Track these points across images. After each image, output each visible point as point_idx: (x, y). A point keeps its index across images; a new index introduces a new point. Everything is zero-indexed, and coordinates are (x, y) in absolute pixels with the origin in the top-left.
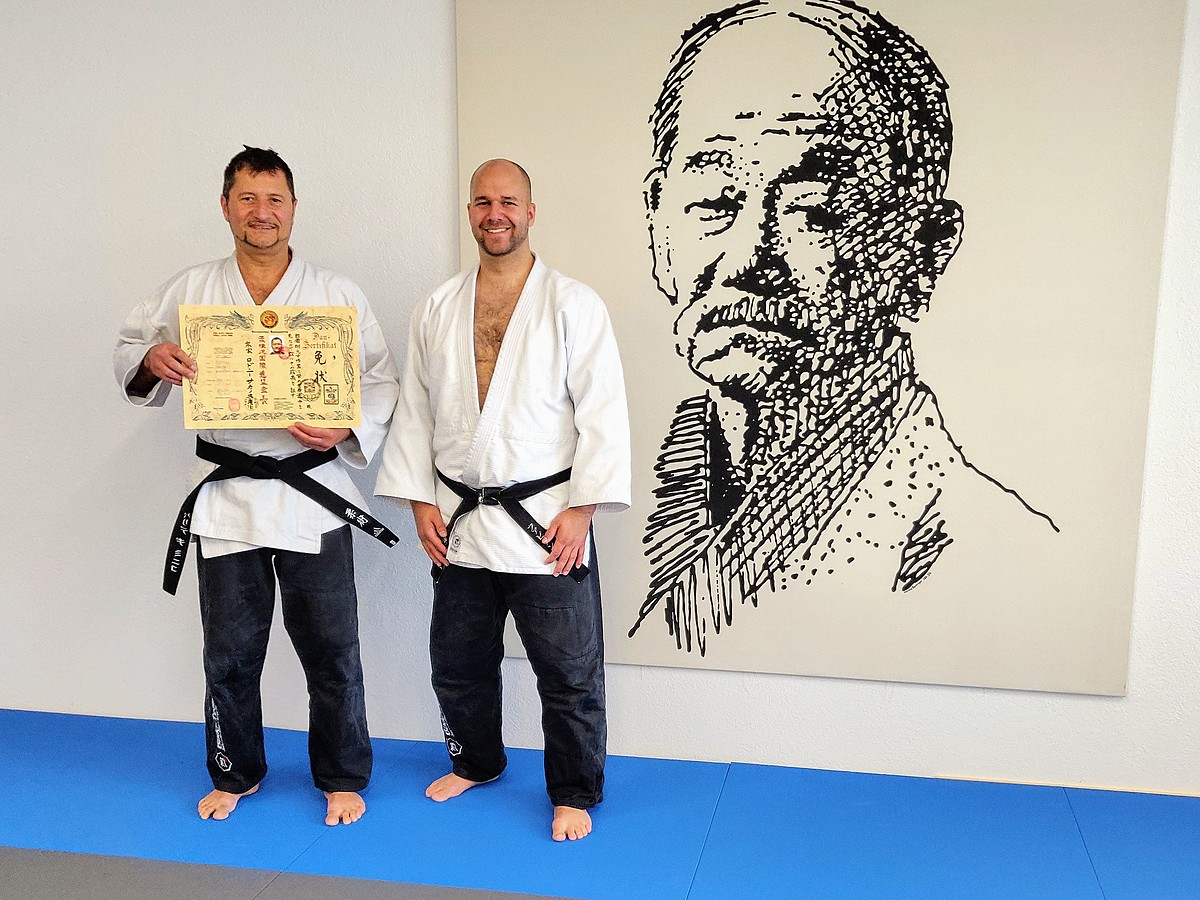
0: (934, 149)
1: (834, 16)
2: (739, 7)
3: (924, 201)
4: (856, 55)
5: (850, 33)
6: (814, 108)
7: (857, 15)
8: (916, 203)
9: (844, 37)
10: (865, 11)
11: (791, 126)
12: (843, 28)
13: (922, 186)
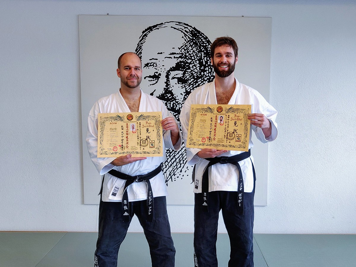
0: (210, 62)
1: (183, 28)
2: (157, 25)
3: (209, 76)
4: (189, 38)
5: (187, 32)
6: (178, 51)
7: (189, 28)
8: (206, 77)
9: (186, 33)
10: (191, 26)
11: (172, 56)
12: (185, 31)
13: (207, 72)
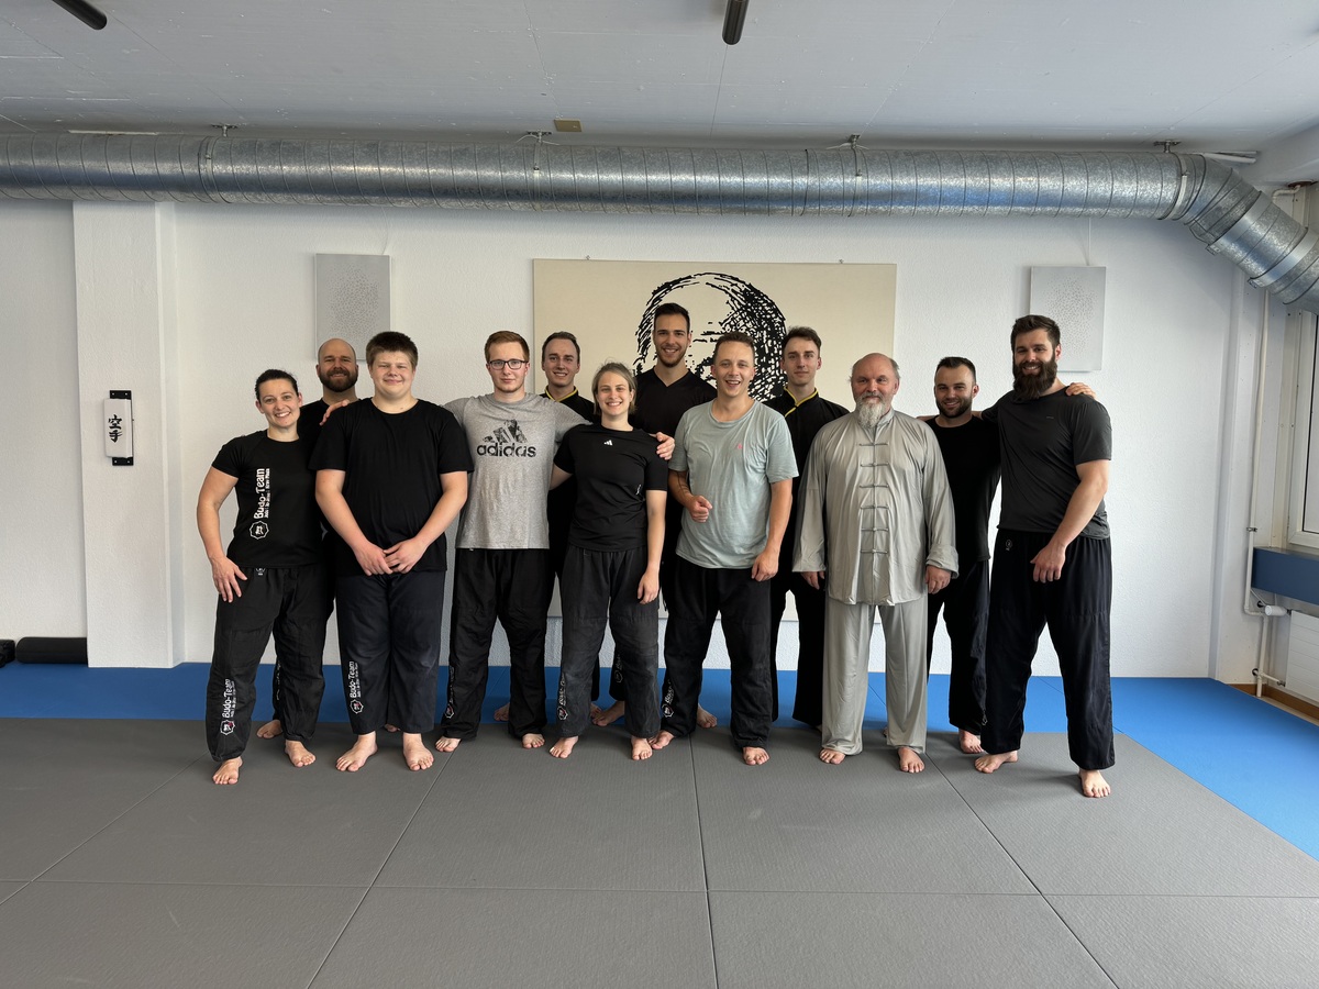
0: (778, 350)
1: (729, 285)
2: (681, 279)
3: (775, 374)
4: (739, 303)
5: (736, 293)
6: (719, 329)
7: (740, 285)
8: (771, 376)
9: (733, 295)
10: (743, 282)
11: (708, 338)
12: (733, 291)
13: (773, 367)
